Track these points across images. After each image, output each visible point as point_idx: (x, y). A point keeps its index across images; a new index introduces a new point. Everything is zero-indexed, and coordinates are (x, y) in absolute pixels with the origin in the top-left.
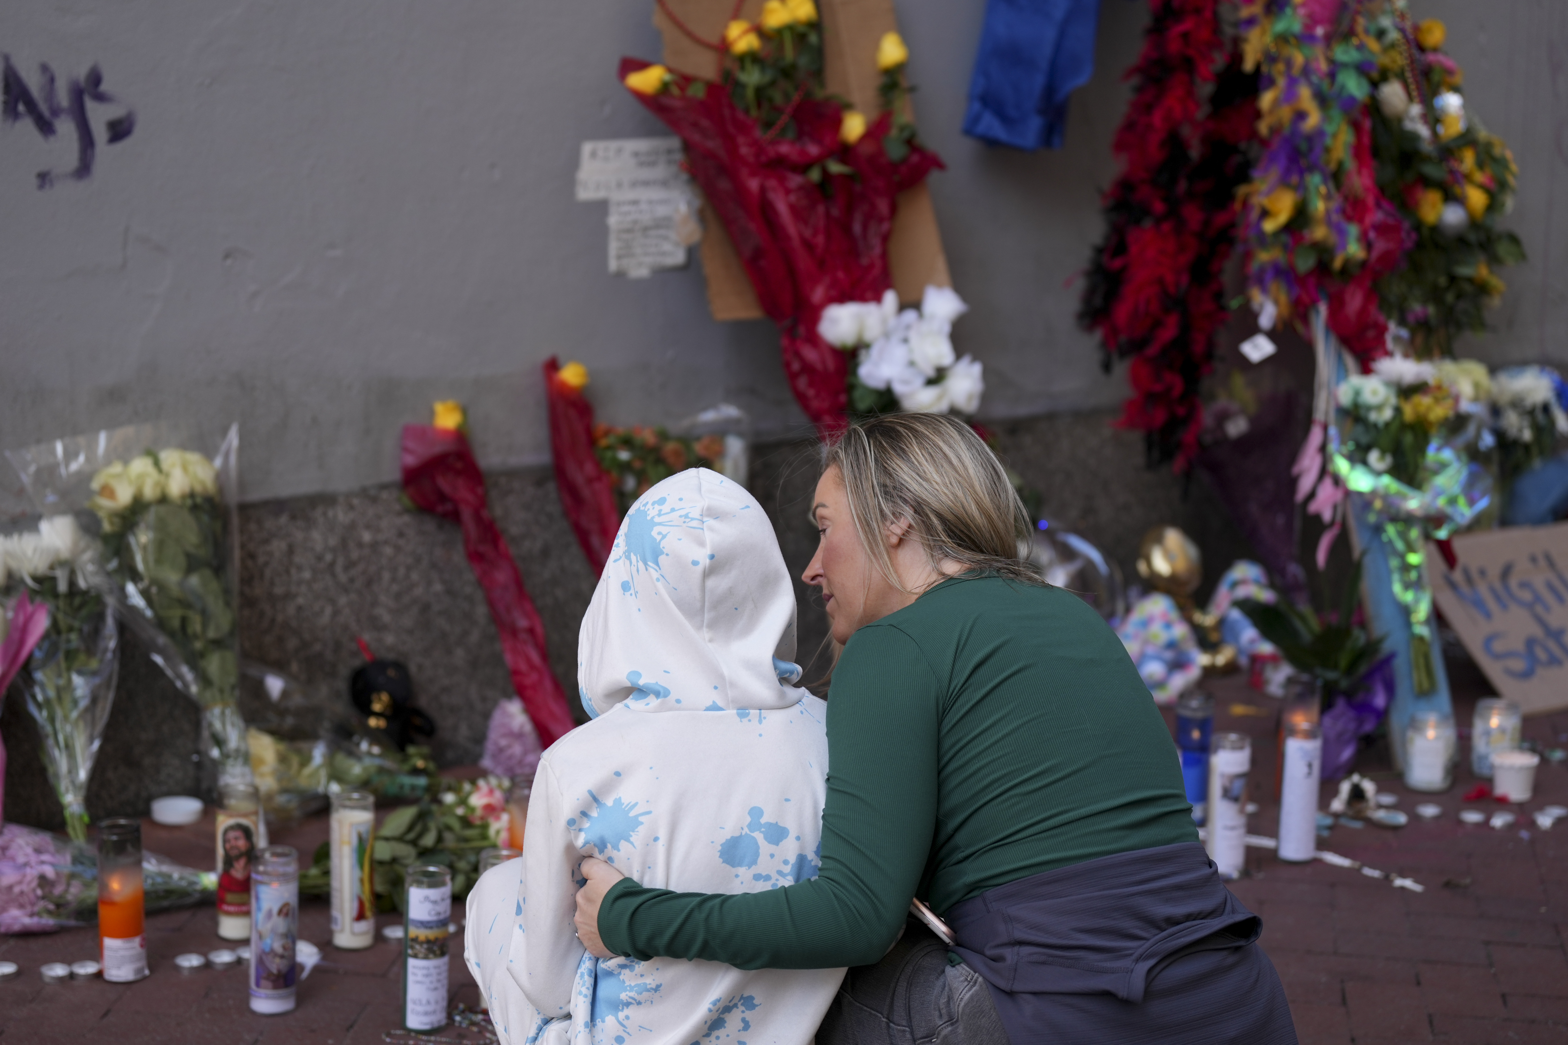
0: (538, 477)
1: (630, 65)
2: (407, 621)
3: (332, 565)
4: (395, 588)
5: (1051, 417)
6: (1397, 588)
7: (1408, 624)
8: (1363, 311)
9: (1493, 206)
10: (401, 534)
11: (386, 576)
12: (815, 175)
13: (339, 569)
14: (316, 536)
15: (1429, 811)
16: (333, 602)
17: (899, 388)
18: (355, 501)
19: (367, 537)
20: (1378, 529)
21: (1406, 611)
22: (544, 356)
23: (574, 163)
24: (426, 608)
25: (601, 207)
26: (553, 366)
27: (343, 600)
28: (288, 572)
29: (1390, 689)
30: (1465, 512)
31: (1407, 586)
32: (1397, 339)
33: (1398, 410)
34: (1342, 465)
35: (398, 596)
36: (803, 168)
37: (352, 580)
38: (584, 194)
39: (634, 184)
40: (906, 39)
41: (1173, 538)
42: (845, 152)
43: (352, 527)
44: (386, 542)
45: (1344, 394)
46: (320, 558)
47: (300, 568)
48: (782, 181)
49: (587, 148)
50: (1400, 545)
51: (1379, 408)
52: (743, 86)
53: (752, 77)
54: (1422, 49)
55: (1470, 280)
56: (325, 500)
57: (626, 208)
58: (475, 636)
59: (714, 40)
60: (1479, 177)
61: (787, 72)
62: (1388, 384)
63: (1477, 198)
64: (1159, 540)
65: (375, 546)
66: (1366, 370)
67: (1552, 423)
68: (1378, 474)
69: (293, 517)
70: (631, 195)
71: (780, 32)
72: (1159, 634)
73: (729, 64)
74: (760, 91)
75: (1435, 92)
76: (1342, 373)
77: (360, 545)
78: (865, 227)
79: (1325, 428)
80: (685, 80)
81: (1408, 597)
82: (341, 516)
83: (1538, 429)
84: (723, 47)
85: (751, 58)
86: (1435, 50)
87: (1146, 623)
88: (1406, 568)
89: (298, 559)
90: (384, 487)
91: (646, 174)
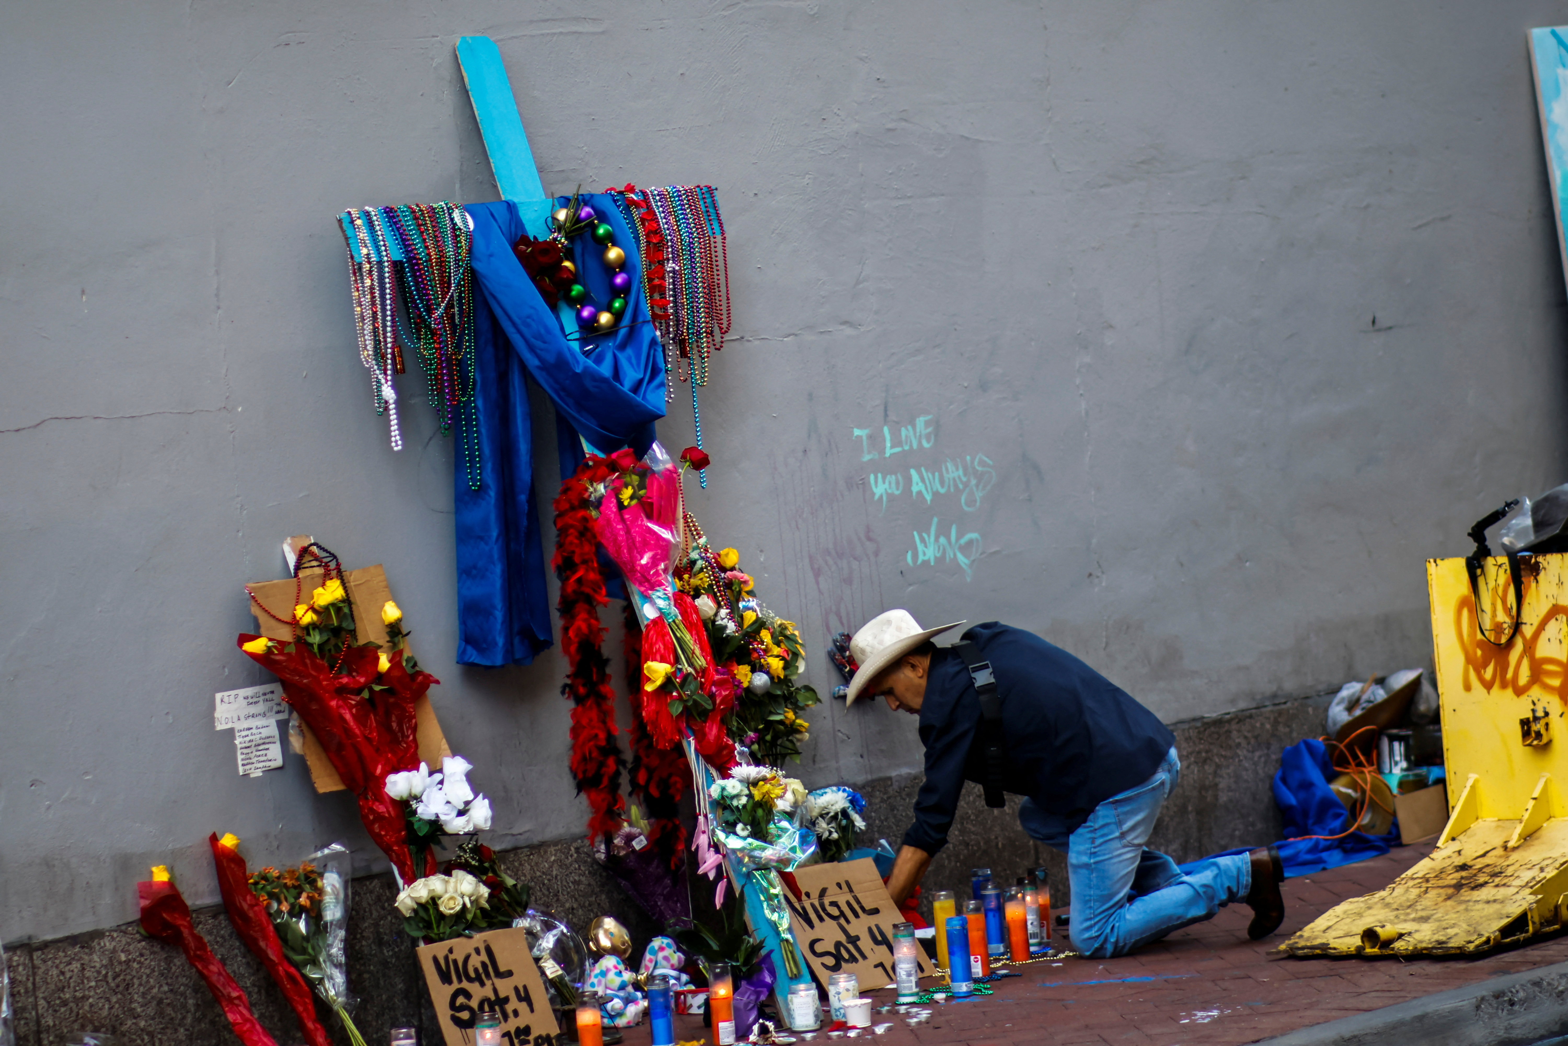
0: (214, 912)
1: (244, 639)
2: (151, 1011)
3: (106, 976)
4: (142, 989)
5: (515, 849)
6: (767, 912)
7: (778, 933)
8: (718, 737)
9: (789, 665)
10: (142, 955)
11: (136, 981)
12: (366, 694)
13: (110, 979)
14: (95, 957)
15: (809, 1036)
16: (108, 1000)
17: (443, 818)
18: (115, 935)
19: (123, 957)
20: (749, 875)
21: (774, 926)
22: (209, 834)
23: (212, 707)
24: (160, 1002)
25: (230, 732)
26: (214, 839)
27: (114, 999)
28: (83, 983)
29: (773, 973)
30: (801, 856)
31: (773, 911)
32: (741, 753)
33: (750, 796)
34: (721, 835)
35: (144, 995)
36: (359, 692)
37: (118, 986)
38: (219, 727)
39: (247, 717)
40: (399, 606)
41: (609, 923)
42: (380, 678)
43: (114, 951)
44: (134, 960)
45: (715, 791)
46: (99, 972)
47: (88, 979)
48: (345, 700)
49: (218, 696)
50: (765, 884)
51: (737, 796)
52: (312, 645)
53: (315, 639)
54: (724, 570)
55: (781, 722)
56: (97, 934)
57: (244, 733)
58: (189, 1020)
59: (288, 619)
60: (776, 650)
61: (336, 632)
62: (741, 781)
63: (776, 664)
64: (599, 925)
65: (127, 962)
66: (726, 776)
67: (851, 822)
68: (745, 838)
69: (82, 947)
70: (246, 724)
71: (326, 608)
72: (614, 980)
73: (299, 632)
74: (321, 646)
75: (738, 597)
76: (711, 781)
77: (120, 963)
78: (400, 725)
79: (706, 816)
80: (282, 644)
81: (775, 917)
82: (108, 944)
83: (843, 830)
84: (294, 622)
85: (313, 626)
86: (733, 569)
87: (604, 973)
88: (770, 898)
89: (87, 974)
90: (129, 924)
91: (253, 710)
